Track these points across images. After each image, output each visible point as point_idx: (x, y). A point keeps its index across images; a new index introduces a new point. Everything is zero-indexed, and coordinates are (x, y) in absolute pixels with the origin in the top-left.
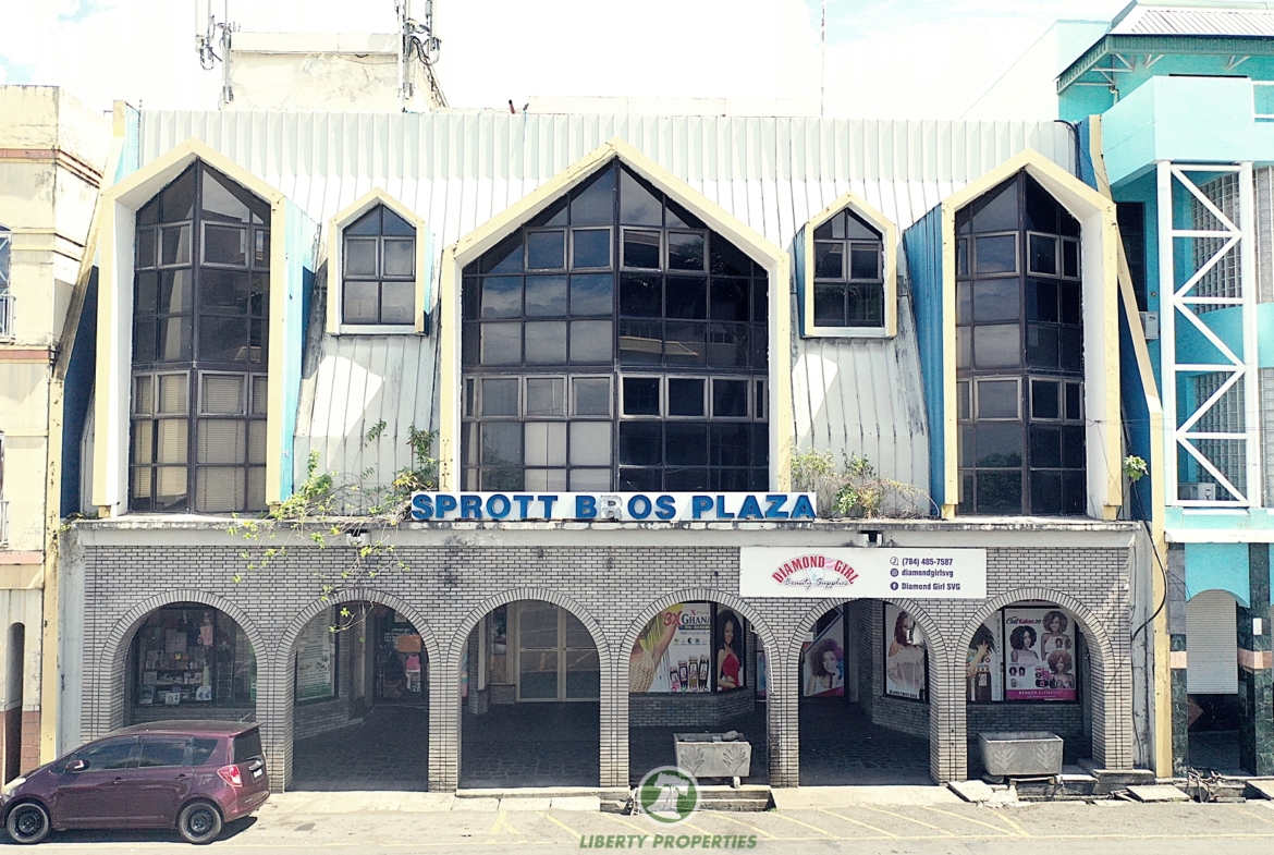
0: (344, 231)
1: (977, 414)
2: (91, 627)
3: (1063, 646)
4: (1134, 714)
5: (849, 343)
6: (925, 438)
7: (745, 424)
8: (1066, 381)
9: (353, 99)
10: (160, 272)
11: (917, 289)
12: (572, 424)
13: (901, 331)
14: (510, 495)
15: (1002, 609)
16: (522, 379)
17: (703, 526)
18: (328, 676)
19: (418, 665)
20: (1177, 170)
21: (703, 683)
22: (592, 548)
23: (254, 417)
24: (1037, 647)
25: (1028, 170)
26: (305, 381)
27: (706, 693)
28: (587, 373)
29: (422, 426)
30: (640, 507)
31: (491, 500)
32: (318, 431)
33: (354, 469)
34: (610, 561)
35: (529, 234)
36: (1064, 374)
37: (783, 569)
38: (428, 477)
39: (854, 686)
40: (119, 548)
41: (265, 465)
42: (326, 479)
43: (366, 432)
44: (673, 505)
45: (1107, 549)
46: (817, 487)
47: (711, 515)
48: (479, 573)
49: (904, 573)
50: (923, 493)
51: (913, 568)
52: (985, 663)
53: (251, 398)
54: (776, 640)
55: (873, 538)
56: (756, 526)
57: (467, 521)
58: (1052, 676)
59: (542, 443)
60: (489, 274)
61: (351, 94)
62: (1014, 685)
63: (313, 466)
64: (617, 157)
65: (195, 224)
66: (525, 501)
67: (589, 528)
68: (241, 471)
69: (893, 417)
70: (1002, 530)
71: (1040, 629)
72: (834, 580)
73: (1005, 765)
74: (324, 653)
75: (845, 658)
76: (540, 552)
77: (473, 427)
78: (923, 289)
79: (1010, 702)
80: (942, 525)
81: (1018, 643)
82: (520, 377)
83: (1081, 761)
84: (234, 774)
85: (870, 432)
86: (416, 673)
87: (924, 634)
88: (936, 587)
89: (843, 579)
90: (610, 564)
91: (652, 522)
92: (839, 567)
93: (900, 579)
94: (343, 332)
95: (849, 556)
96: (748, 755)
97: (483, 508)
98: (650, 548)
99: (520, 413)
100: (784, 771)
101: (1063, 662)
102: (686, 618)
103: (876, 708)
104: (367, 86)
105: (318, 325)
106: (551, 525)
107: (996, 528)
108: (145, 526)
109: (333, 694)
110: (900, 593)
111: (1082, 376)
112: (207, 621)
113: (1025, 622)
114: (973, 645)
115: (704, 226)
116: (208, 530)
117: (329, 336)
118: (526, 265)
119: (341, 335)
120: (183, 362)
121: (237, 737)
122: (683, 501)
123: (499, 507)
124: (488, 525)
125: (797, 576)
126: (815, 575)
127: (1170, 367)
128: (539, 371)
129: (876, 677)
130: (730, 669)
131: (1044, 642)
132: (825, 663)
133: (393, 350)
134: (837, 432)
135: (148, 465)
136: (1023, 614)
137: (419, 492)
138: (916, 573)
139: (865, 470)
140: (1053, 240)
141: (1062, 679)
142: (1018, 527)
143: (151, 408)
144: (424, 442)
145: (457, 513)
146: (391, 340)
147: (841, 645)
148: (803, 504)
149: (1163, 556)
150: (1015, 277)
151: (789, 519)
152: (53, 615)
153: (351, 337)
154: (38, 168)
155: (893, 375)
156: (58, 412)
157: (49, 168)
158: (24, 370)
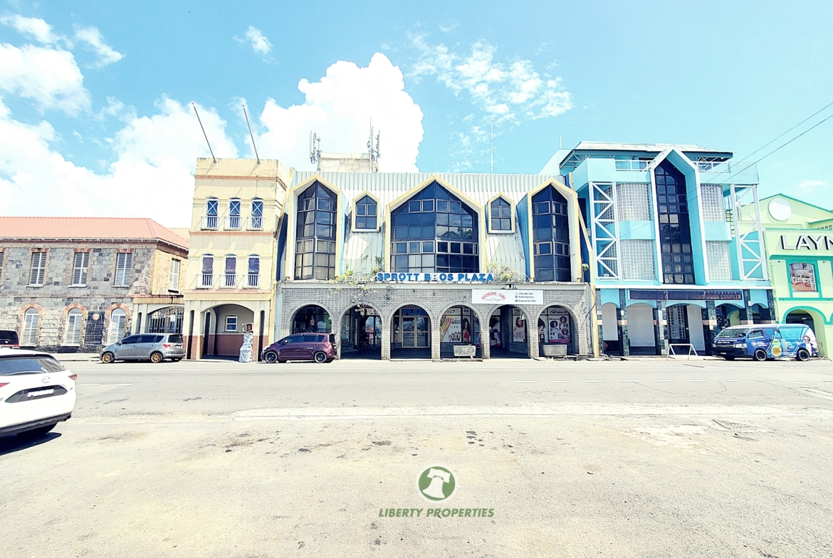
0: (356, 203)
1: (539, 253)
2: (284, 311)
4: (587, 339)
5: (502, 235)
6: (524, 260)
7: (472, 256)
8: (565, 244)
10: (304, 212)
11: (521, 220)
12: (423, 255)
13: (516, 231)
14: (405, 273)
16: (408, 243)
17: (461, 283)
20: (595, 184)
22: (429, 289)
23: (332, 253)
24: (558, 327)
25: (552, 185)
26: (345, 244)
28: (427, 240)
29: (379, 256)
30: (443, 277)
31: (400, 275)
32: (349, 257)
33: (359, 269)
35: (410, 202)
36: (564, 242)
37: (484, 296)
38: (381, 269)
39: (504, 343)
40: (293, 289)
41: (334, 267)
42: (352, 271)
43: (363, 258)
44: (453, 277)
45: (578, 290)
46: (494, 272)
47: (463, 279)
48: (396, 296)
49: (519, 297)
50: (524, 275)
51: (522, 295)
52: (543, 332)
53: (330, 248)
54: (483, 317)
55: (510, 286)
56: (476, 283)
57: (393, 281)
58: (563, 336)
59: (414, 261)
60: (398, 214)
63: (348, 267)
64: (435, 181)
65: (316, 198)
66: (410, 275)
67: (428, 283)
68: (327, 268)
69: (515, 254)
70: (548, 286)
72: (499, 299)
73: (550, 353)
76: (414, 290)
77: (393, 257)
78: (522, 218)
80: (530, 284)
81: (552, 325)
83: (572, 352)
85: (508, 258)
88: (529, 301)
89: (502, 299)
90: (434, 294)
91: (447, 281)
92: (501, 295)
93: (518, 299)
95: (503, 292)
96: (475, 350)
97: (398, 277)
98: (446, 289)
99: (407, 253)
100: (486, 354)
101: (566, 331)
104: (358, 167)
105: (349, 229)
106: (417, 282)
107: (546, 284)
110: (518, 303)
111: (569, 243)
115: (460, 200)
116: (317, 284)
117: (352, 232)
118: (409, 211)
119: (355, 232)
120: (311, 237)
122: (455, 275)
123: (402, 277)
124: (399, 282)
125: (489, 298)
126: (493, 298)
127: (594, 239)
128: (413, 241)
130: (467, 336)
132: (494, 336)
133: (371, 236)
134: (499, 259)
135: (300, 267)
137: (379, 273)
138: (522, 297)
139: (507, 269)
140: (560, 204)
141: (566, 336)
142: (552, 284)
143: (300, 251)
144: (379, 260)
145: (390, 279)
146: (370, 233)
147: (499, 331)
148: (490, 277)
149: (594, 293)
150: (549, 214)
151: (486, 281)
152: (273, 308)
153: (358, 232)
154: (272, 182)
155: (515, 243)
156: (276, 250)
157: (275, 182)
158: (266, 238)
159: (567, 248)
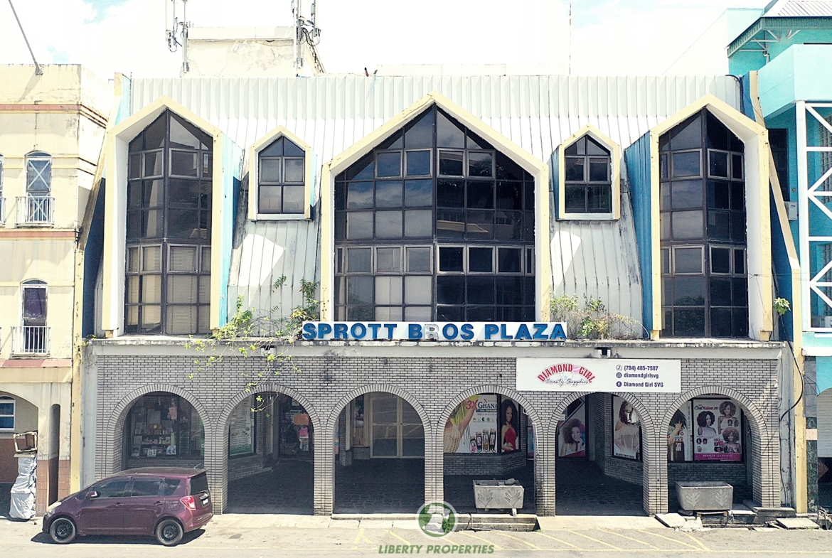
0: (260, 153)
1: (674, 270)
2: (101, 406)
3: (733, 424)
4: (781, 470)
5: (589, 224)
6: (639, 286)
7: (519, 277)
8: (735, 248)
9: (265, 69)
10: (143, 181)
11: (633, 188)
12: (406, 278)
13: (623, 216)
14: (366, 324)
15: (692, 400)
16: (374, 249)
17: (492, 344)
18: (250, 440)
19: (307, 434)
20: (809, 106)
21: (492, 447)
22: (419, 358)
23: (202, 274)
24: (715, 426)
25: (708, 108)
26: (235, 250)
27: (494, 453)
28: (415, 244)
29: (309, 279)
30: (450, 332)
31: (354, 327)
32: (243, 283)
33: (266, 307)
34: (431, 367)
35: (379, 154)
36: (733, 244)
37: (545, 373)
38: (313, 312)
40: (119, 357)
41: (209, 304)
42: (248, 313)
43: (273, 283)
44: (472, 330)
45: (763, 360)
46: (567, 319)
47: (497, 337)
48: (346, 374)
49: (626, 375)
50: (638, 323)
51: (631, 372)
52: (680, 435)
53: (200, 261)
54: (541, 419)
55: (604, 353)
56: (527, 344)
57: (338, 340)
58: (726, 445)
59: (386, 289)
60: (352, 180)
61: (264, 65)
62: (700, 450)
63: (240, 305)
64: (435, 103)
65: (165, 151)
66: (375, 328)
67: (417, 345)
68: (194, 309)
69: (618, 273)
70: (691, 347)
71: (717, 414)
72: (579, 380)
73: (694, 503)
74: (247, 425)
75: (586, 432)
76: (386, 361)
77: (342, 280)
78: (638, 188)
79: (697, 462)
80: (651, 344)
81: (702, 422)
82: (372, 247)
83: (745, 501)
84: (191, 502)
85: (602, 282)
86: (306, 439)
87: (639, 416)
88: (647, 385)
89: (585, 379)
90: (431, 369)
91: (458, 342)
92: (582, 371)
93: (623, 380)
94: (259, 219)
95: (588, 365)
96: (522, 494)
97: (349, 332)
98: (457, 358)
99: (372, 271)
100: (546, 506)
101: (733, 435)
102: (480, 404)
103: (606, 464)
104: (274, 60)
105: (243, 215)
106: (393, 343)
107: (687, 346)
108: (134, 343)
109: (253, 452)
110: (623, 389)
111: (745, 245)
112: (173, 404)
113: (707, 409)
114: (672, 423)
115: (491, 147)
116: (173, 345)
117: (250, 221)
118: (376, 174)
119: (258, 221)
120: (158, 239)
121: (192, 478)
122: (479, 328)
123: (359, 331)
124: (352, 343)
125: (554, 377)
126: (566, 377)
127: (805, 238)
128: (384, 243)
129: (607, 444)
130: (510, 438)
131: (720, 422)
132: (573, 435)
133: (291, 230)
134: (581, 283)
135: (136, 304)
136: (705, 403)
137: (307, 322)
138: (633, 375)
139: (599, 308)
140: (726, 154)
141: (732, 446)
142: (702, 345)
143: (138, 268)
144: (310, 289)
145: (331, 335)
146: (289, 223)
147: (583, 423)
148: (558, 331)
149: (801, 365)
150: (701, 179)
151: (549, 340)
152: (78, 399)
153: (264, 221)
154: (68, 116)
155: (618, 244)
156: (81, 271)
157: (75, 116)
158: (59, 243)
159: (741, 258)
